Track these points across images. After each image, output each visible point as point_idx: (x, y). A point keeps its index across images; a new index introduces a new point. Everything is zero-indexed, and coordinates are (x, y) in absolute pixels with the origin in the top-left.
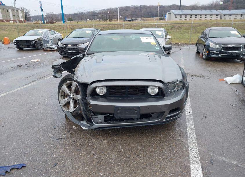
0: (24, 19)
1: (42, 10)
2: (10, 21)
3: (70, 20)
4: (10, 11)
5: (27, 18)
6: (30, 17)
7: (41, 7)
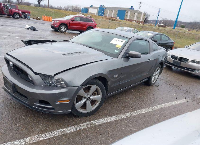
0: (144, 21)
1: (158, 16)
2: (133, 21)
3: (183, 27)
4: (136, 14)
5: (146, 21)
6: (148, 20)
7: (159, 13)
